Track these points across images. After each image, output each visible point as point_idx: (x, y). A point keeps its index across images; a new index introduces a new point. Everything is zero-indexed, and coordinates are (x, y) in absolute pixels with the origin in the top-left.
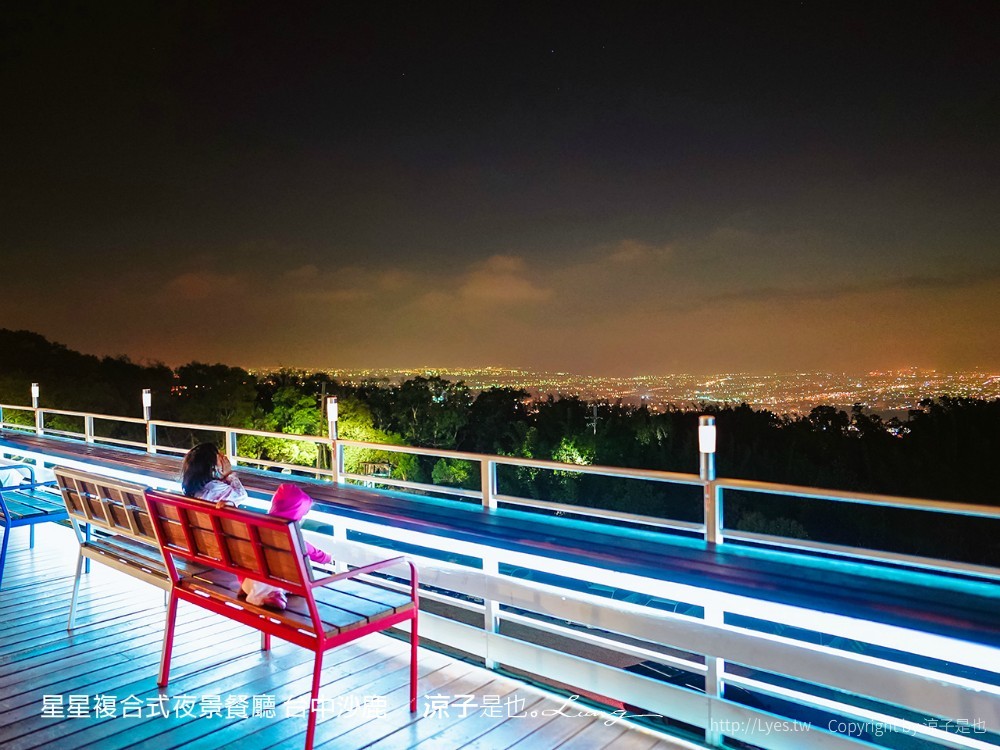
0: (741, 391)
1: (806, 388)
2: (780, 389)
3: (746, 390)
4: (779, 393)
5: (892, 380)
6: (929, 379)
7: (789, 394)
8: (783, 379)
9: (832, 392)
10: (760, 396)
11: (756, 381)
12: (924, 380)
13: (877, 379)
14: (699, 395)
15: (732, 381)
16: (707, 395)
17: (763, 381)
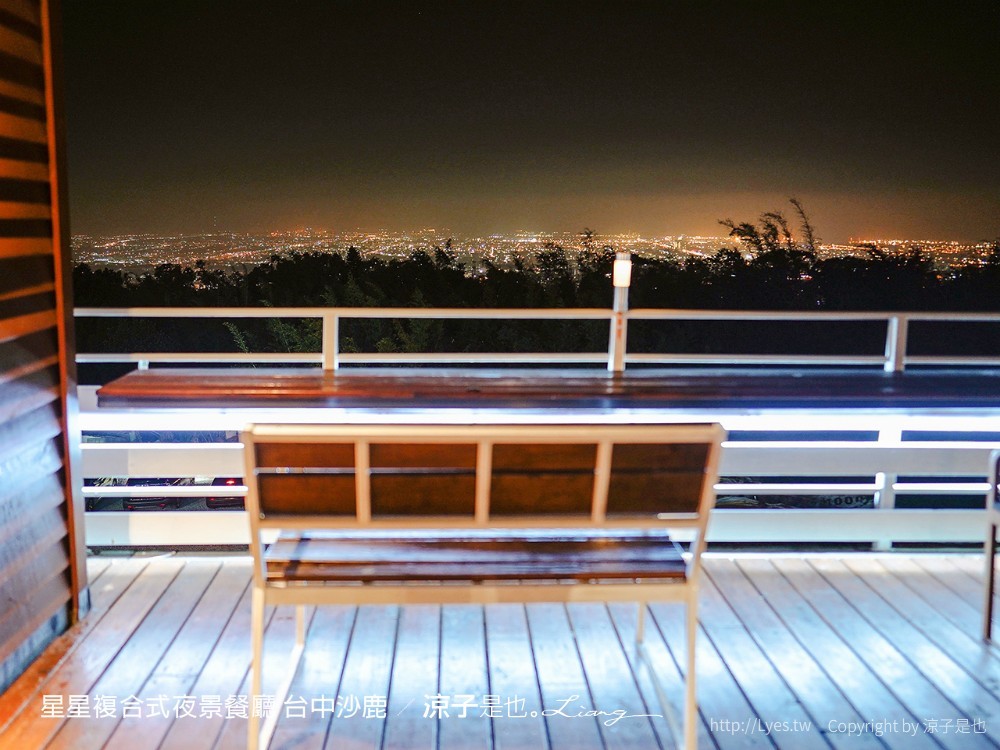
0: (144, 252)
1: (212, 248)
2: (186, 250)
3: (150, 251)
4: (184, 253)
5: (290, 240)
6: (320, 239)
7: (195, 254)
8: (190, 240)
9: (236, 251)
10: (164, 257)
11: (161, 242)
12: (317, 239)
13: (276, 239)
14: (96, 257)
15: (134, 243)
16: (106, 257)
17: (168, 242)
